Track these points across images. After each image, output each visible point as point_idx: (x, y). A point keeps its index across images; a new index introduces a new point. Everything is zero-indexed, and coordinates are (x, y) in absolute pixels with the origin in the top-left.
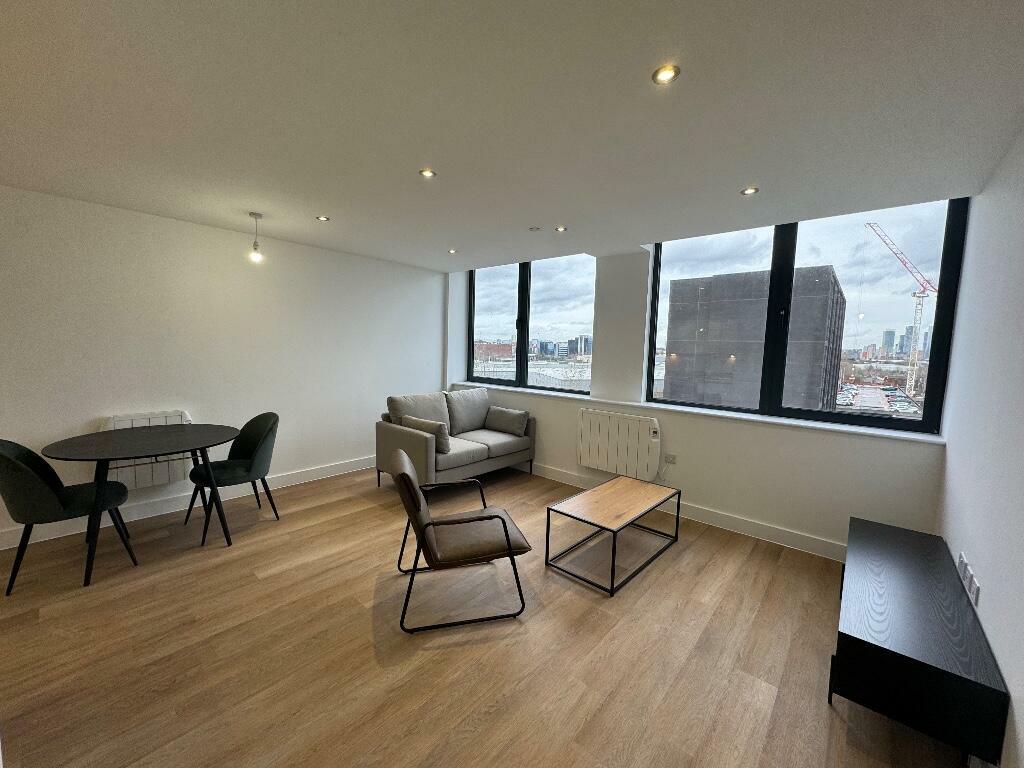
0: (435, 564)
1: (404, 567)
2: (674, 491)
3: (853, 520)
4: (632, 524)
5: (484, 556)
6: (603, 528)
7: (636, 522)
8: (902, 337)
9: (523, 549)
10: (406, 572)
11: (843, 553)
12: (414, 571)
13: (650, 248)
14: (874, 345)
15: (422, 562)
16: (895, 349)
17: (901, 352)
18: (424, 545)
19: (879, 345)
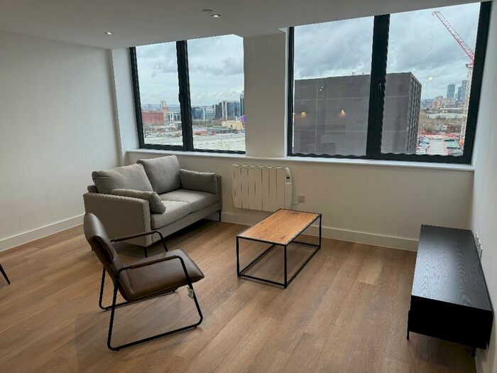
0: (130, 299)
1: (104, 306)
2: (317, 215)
3: (423, 226)
4: (293, 242)
5: (169, 287)
6: (274, 244)
7: (295, 240)
8: (460, 88)
9: (198, 277)
10: (107, 309)
11: (416, 245)
12: (114, 307)
13: (286, 30)
14: (442, 97)
15: (120, 299)
16: (455, 98)
17: (459, 100)
18: (118, 286)
19: (445, 97)
